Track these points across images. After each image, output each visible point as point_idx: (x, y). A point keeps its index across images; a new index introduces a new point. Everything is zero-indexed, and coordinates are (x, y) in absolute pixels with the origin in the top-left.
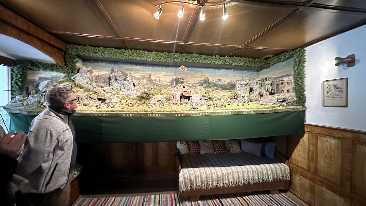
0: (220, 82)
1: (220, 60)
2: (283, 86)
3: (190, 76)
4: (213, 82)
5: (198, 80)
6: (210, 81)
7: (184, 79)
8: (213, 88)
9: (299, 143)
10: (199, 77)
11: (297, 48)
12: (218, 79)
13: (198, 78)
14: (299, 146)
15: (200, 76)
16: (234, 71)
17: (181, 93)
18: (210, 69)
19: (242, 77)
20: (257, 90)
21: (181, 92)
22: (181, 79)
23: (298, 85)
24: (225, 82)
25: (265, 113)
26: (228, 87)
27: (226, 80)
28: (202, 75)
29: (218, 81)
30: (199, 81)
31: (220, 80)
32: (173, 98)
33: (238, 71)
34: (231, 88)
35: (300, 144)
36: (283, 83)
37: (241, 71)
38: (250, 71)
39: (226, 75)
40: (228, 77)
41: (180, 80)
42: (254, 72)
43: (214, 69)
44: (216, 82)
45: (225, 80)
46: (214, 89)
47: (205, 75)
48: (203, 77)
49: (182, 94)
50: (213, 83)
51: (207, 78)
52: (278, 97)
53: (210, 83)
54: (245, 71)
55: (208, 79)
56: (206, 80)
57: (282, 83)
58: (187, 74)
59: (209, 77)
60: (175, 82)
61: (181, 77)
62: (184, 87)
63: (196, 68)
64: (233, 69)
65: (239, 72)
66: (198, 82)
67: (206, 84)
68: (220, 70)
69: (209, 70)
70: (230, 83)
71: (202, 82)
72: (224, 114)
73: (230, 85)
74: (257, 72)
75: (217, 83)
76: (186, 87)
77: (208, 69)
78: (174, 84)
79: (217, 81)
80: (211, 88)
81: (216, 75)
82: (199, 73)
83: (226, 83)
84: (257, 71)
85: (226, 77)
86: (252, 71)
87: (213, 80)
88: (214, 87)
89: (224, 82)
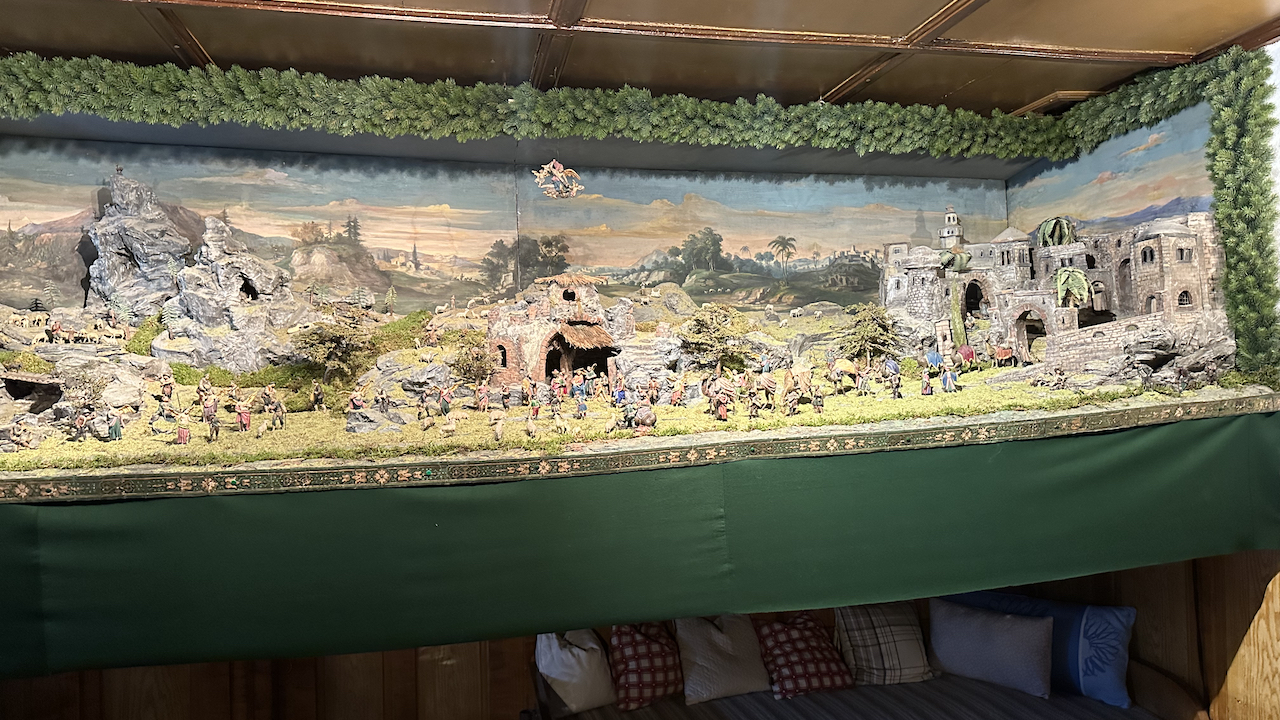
0: (789, 255)
1: (779, 126)
2: (1157, 270)
3: (603, 228)
4: (744, 256)
5: (654, 248)
6: (729, 249)
7: (566, 243)
8: (744, 294)
9: (1264, 605)
10: (663, 228)
11: (1225, 48)
12: (774, 238)
13: (655, 236)
14: (1263, 622)
15: (665, 221)
16: (870, 189)
17: (553, 328)
18: (728, 177)
19: (921, 220)
20: (1008, 297)
21: (552, 325)
22: (548, 244)
23: (1242, 265)
24: (818, 254)
25: (1059, 433)
26: (834, 284)
27: (825, 245)
28: (675, 220)
29: (774, 251)
30: (658, 252)
31: (784, 243)
32: (504, 364)
33: (893, 184)
34: (855, 289)
35: (1268, 608)
36: (1156, 254)
37: (909, 184)
38: (964, 185)
39: (825, 212)
40: (833, 224)
41: (543, 250)
42: (989, 188)
43: (747, 178)
44: (761, 257)
45: (817, 241)
46: (752, 299)
47: (696, 220)
48: (686, 230)
49: (559, 338)
50: (743, 263)
51: (711, 232)
52: (1132, 338)
53: (724, 265)
54: (935, 183)
55: (717, 241)
56: (701, 250)
57: (1148, 255)
58: (588, 211)
59: (718, 231)
60: (511, 266)
61: (550, 235)
62: (569, 296)
63: (641, 175)
64: (860, 175)
65: (900, 189)
66: (654, 258)
67: (705, 273)
68: (786, 184)
69: (718, 185)
70: (846, 261)
71: (680, 258)
72: (814, 449)
73: (848, 275)
74: (1007, 188)
75: (772, 263)
76: (581, 292)
77: (711, 182)
78: (510, 279)
79: (769, 250)
80: (737, 293)
81: (763, 215)
82: (656, 204)
83: (824, 261)
84: (1007, 184)
85: (824, 226)
86: (973, 187)
87: (745, 249)
88: (749, 287)
89: (810, 256)
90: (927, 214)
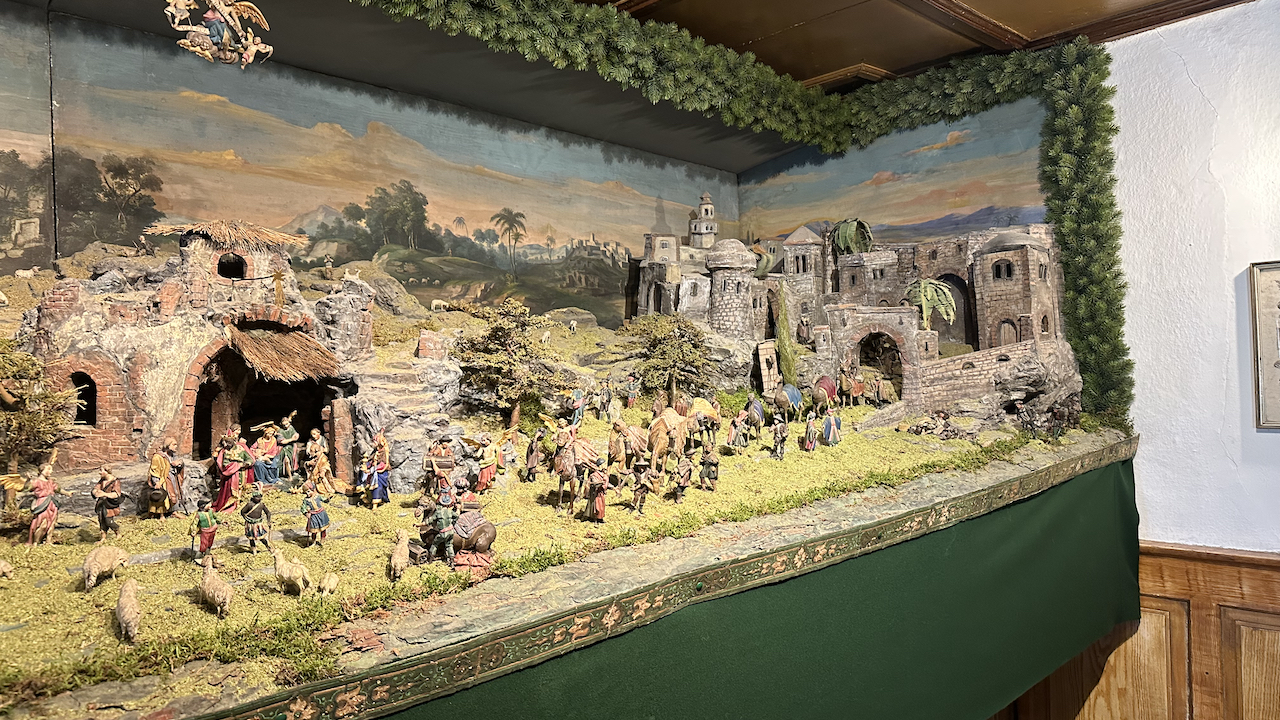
0: (517, 237)
4: (458, 232)
5: (321, 201)
6: (438, 218)
8: (459, 289)
10: (335, 171)
12: (498, 210)
13: (320, 182)
15: (337, 160)
16: (608, 161)
17: (208, 339)
18: (433, 108)
19: (660, 210)
20: (847, 313)
21: (212, 329)
22: (119, 170)
24: (552, 240)
25: (1002, 504)
26: (572, 284)
27: (560, 229)
28: (354, 160)
29: (498, 229)
30: (326, 210)
31: (511, 219)
32: (88, 415)
33: (633, 158)
34: (595, 293)
37: (648, 162)
38: (701, 174)
39: (559, 183)
40: (568, 201)
41: (109, 180)
42: (723, 180)
43: (460, 115)
44: (481, 236)
45: (552, 222)
46: (470, 296)
47: (386, 165)
48: (370, 178)
50: (459, 243)
51: (410, 188)
53: (430, 242)
54: (674, 165)
55: (419, 203)
56: (395, 215)
58: (201, 123)
59: (420, 188)
61: (123, 154)
63: (297, 77)
64: (598, 140)
65: (638, 167)
66: (320, 218)
67: (403, 252)
68: (511, 134)
69: (418, 117)
70: (585, 254)
71: (362, 224)
73: (588, 272)
74: (739, 184)
75: (496, 246)
76: (259, 264)
77: (408, 111)
79: (491, 226)
80: (450, 288)
81: (481, 174)
82: (322, 129)
83: (559, 251)
85: (559, 202)
87: (460, 221)
88: (466, 280)
89: (543, 242)
90: (667, 204)
